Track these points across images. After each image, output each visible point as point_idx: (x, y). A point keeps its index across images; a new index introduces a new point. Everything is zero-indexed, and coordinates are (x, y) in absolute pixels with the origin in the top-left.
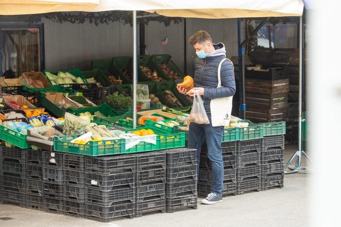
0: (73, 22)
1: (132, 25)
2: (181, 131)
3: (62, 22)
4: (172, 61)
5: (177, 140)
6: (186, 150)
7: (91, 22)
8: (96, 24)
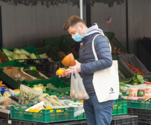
0: (27, 5)
1: (79, 7)
2: (123, 99)
3: (16, 5)
4: (115, 38)
5: (119, 108)
6: (128, 117)
7: (43, 4)
8: (48, 6)
